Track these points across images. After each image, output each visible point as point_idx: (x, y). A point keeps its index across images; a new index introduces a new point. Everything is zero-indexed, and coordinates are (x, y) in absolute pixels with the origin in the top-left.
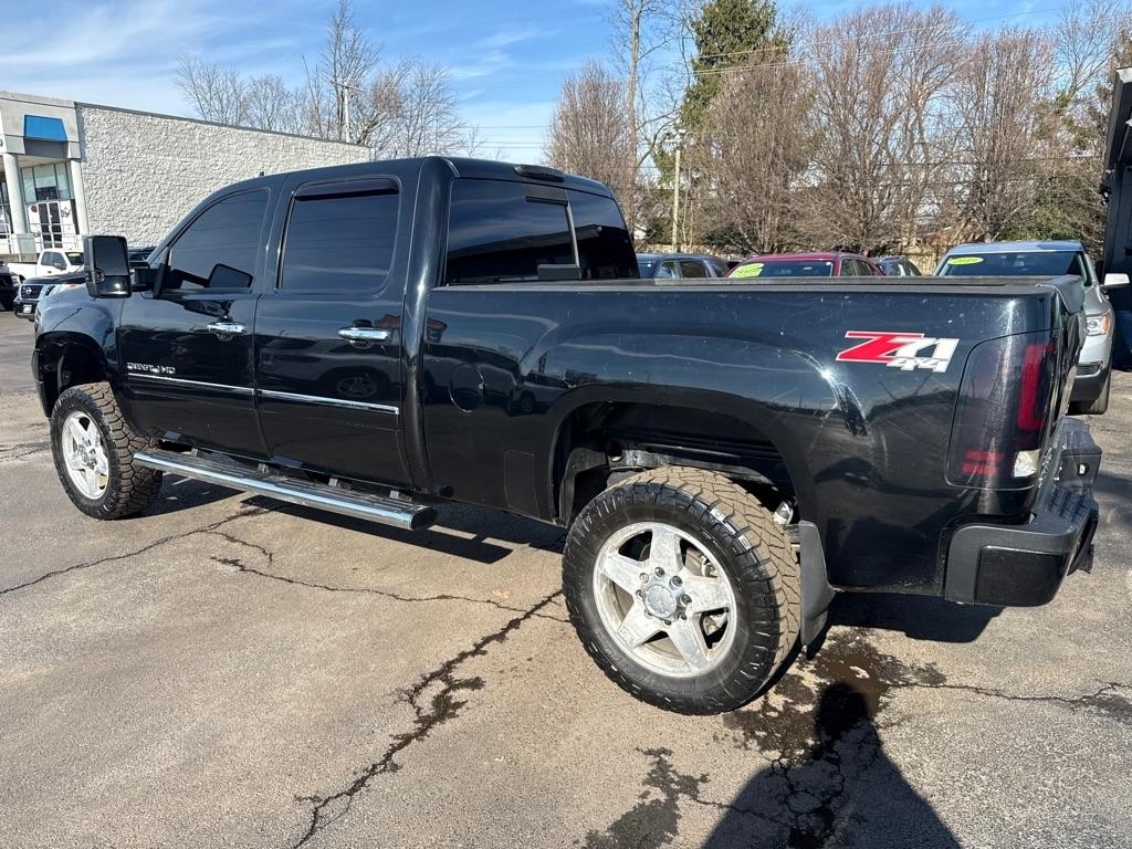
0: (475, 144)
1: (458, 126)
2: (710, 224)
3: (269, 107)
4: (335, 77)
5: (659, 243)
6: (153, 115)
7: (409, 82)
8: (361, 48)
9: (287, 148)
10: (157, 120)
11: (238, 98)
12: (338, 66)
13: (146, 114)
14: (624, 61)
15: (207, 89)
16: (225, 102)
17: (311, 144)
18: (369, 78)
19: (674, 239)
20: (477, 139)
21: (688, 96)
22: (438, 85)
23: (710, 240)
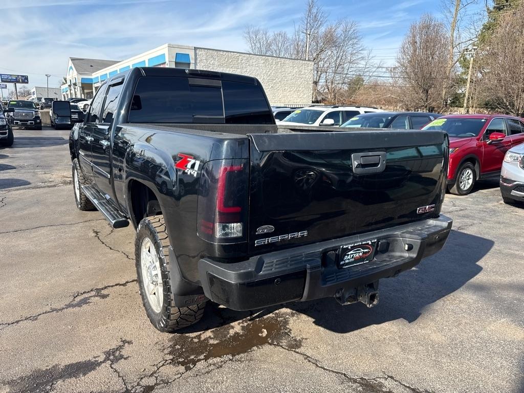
0: (369, 58)
1: (361, 50)
2: (487, 96)
3: (280, 45)
4: (307, 30)
5: (456, 106)
6: (223, 51)
7: (339, 31)
8: (319, 16)
9: (277, 63)
10: (225, 53)
11: (267, 42)
12: (309, 24)
13: (220, 51)
14: (450, 12)
15: (255, 38)
16: (262, 44)
17: (288, 61)
18: (322, 30)
19: (465, 105)
20: (371, 55)
21: (484, 28)
22: (354, 31)
23: (487, 105)
